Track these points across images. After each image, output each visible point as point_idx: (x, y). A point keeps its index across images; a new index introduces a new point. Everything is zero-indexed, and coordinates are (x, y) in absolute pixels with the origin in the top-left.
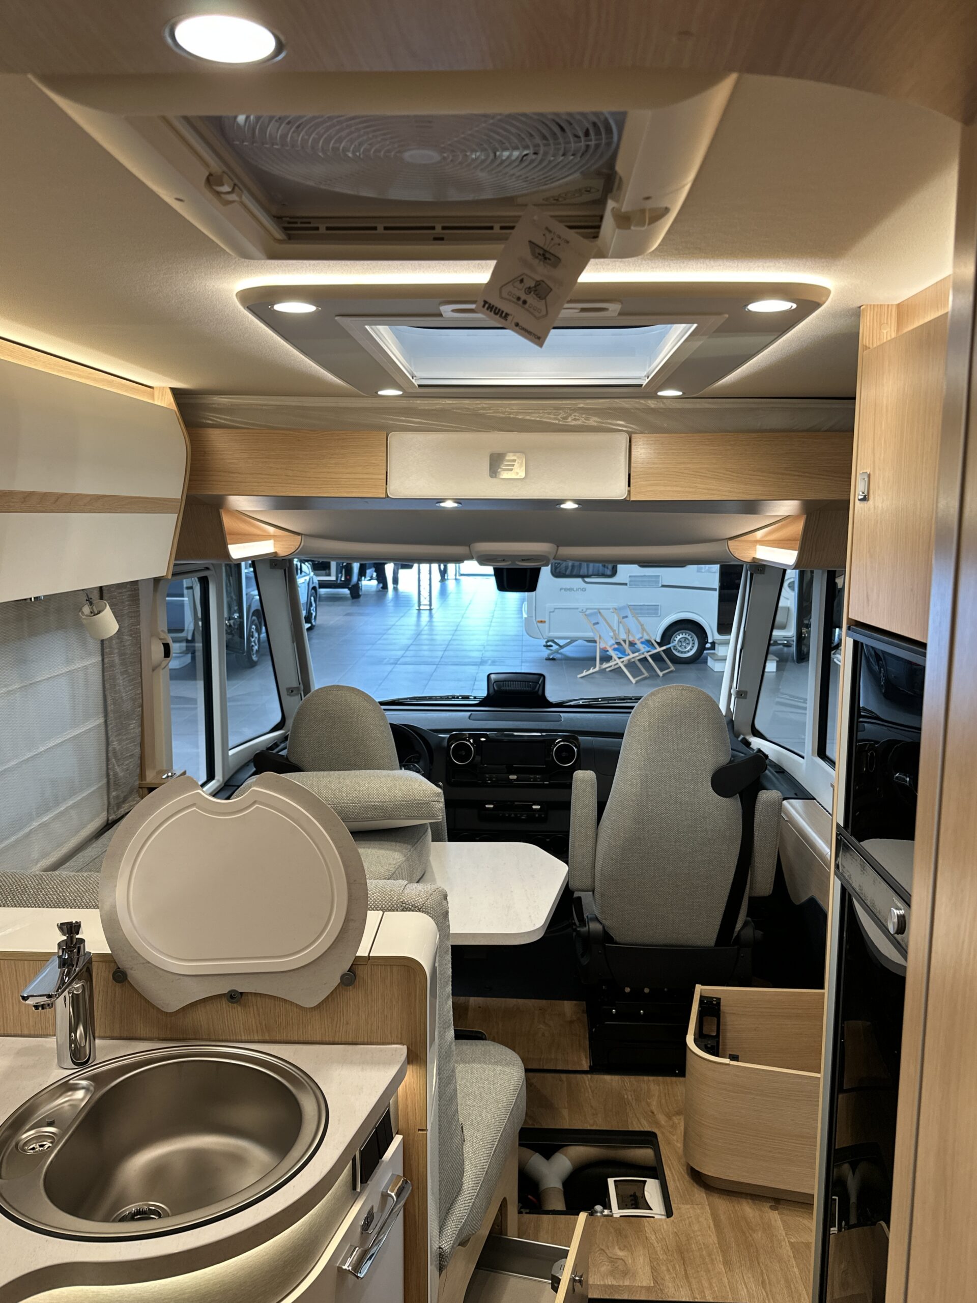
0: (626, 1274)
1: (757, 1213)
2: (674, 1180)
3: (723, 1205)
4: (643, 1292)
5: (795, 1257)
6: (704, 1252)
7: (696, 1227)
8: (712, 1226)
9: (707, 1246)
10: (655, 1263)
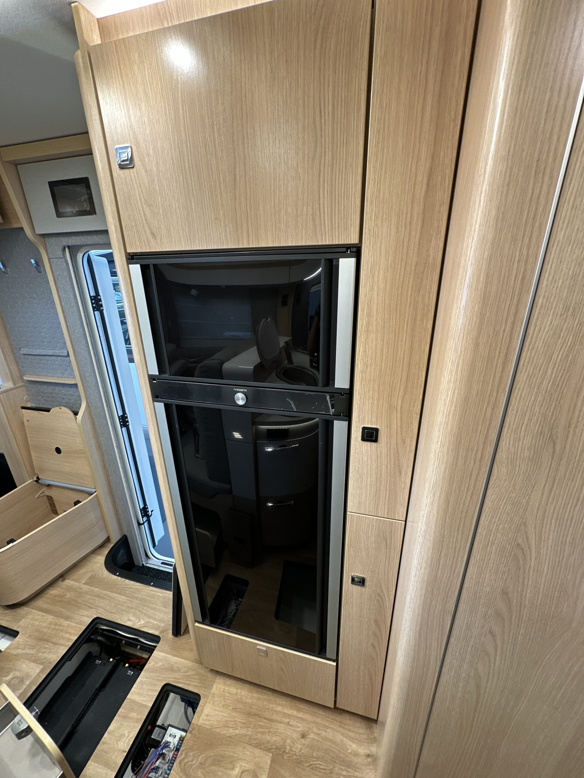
0: (23, 681)
1: (59, 589)
3: (40, 602)
4: (42, 674)
5: (91, 586)
6: (53, 627)
7: (37, 623)
8: (44, 614)
9: (51, 623)
10: (33, 658)
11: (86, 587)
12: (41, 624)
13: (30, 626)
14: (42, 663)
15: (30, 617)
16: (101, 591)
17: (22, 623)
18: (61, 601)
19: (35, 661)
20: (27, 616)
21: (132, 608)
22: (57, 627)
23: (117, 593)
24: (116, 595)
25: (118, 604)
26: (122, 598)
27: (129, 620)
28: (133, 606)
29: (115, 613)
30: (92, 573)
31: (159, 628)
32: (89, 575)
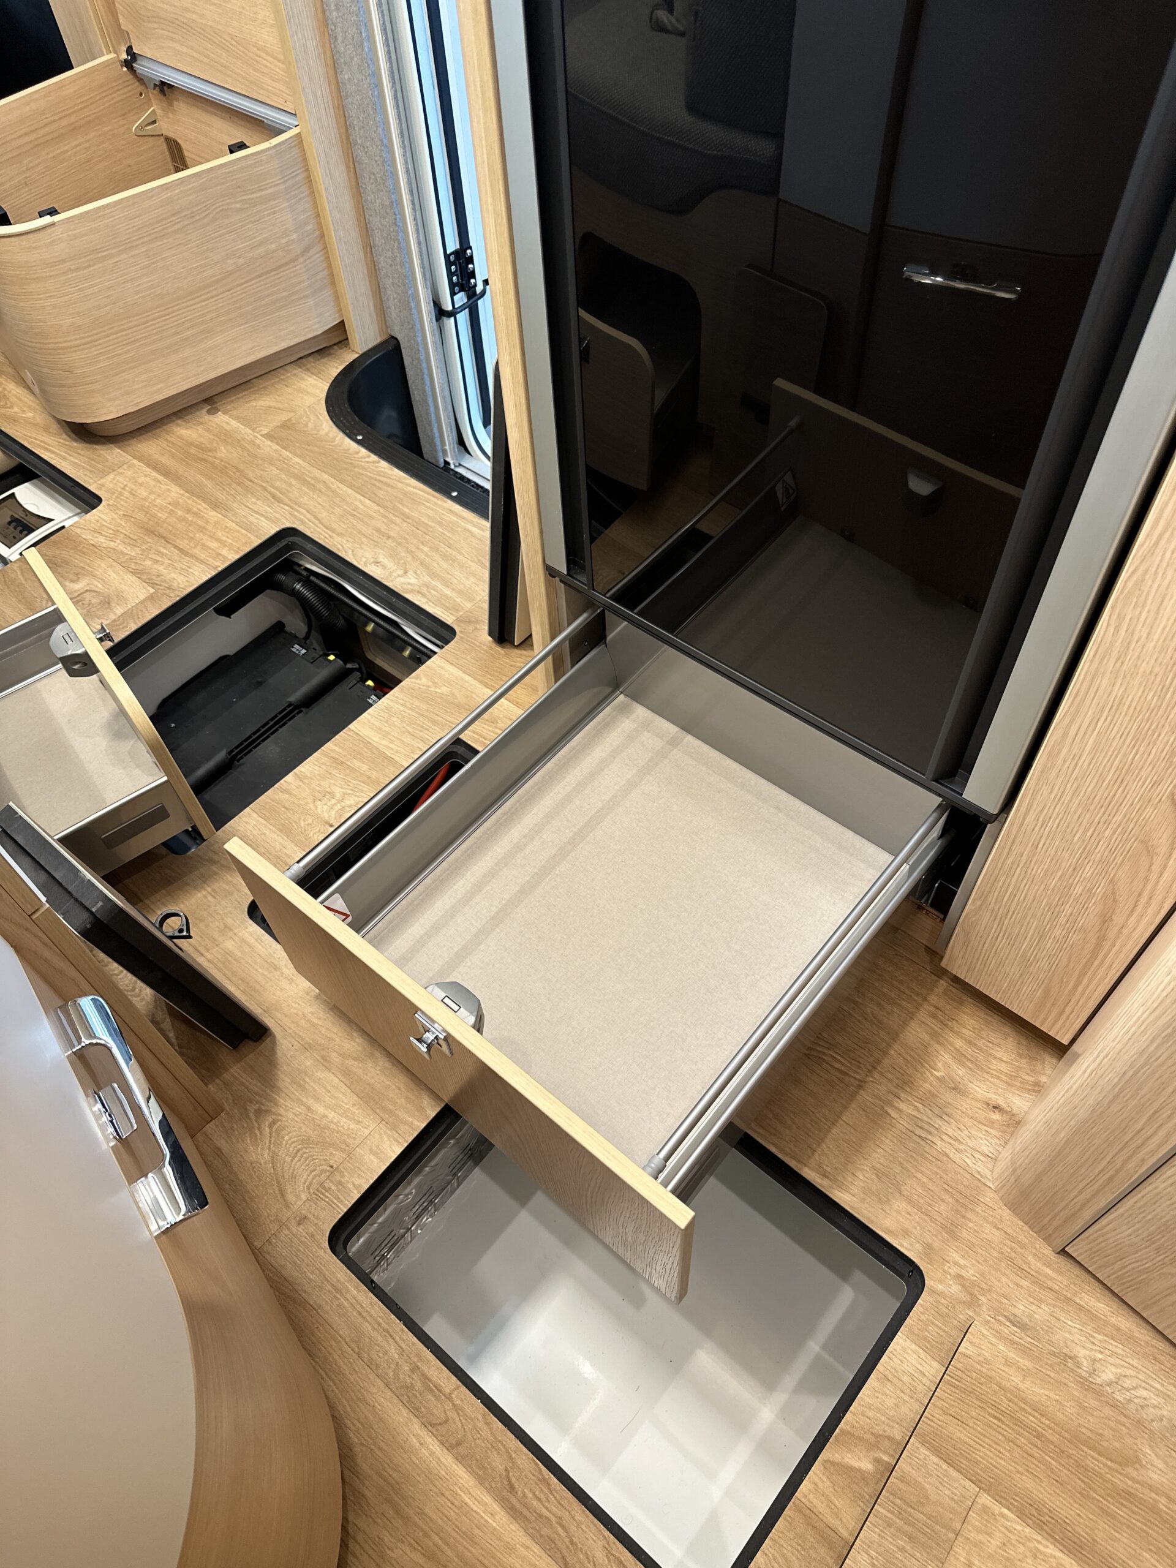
0: (109, 603)
1: (200, 429)
2: (65, 459)
3: (150, 446)
4: (150, 605)
5: (284, 448)
6: (180, 513)
7: (143, 493)
8: (160, 478)
9: (176, 504)
10: (132, 566)
11: (269, 447)
12: (152, 497)
13: (126, 494)
14: (152, 584)
15: (129, 473)
16: (310, 468)
17: (108, 480)
18: (203, 460)
19: (134, 573)
20: (121, 470)
21: (389, 537)
22: (190, 518)
23: (351, 486)
24: (350, 491)
25: (353, 515)
26: (364, 504)
27: (377, 563)
28: (392, 534)
29: (340, 534)
30: (292, 414)
31: (457, 610)
32: (284, 417)
